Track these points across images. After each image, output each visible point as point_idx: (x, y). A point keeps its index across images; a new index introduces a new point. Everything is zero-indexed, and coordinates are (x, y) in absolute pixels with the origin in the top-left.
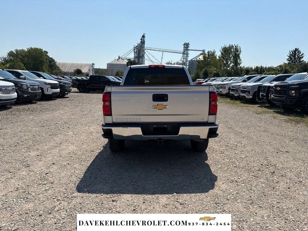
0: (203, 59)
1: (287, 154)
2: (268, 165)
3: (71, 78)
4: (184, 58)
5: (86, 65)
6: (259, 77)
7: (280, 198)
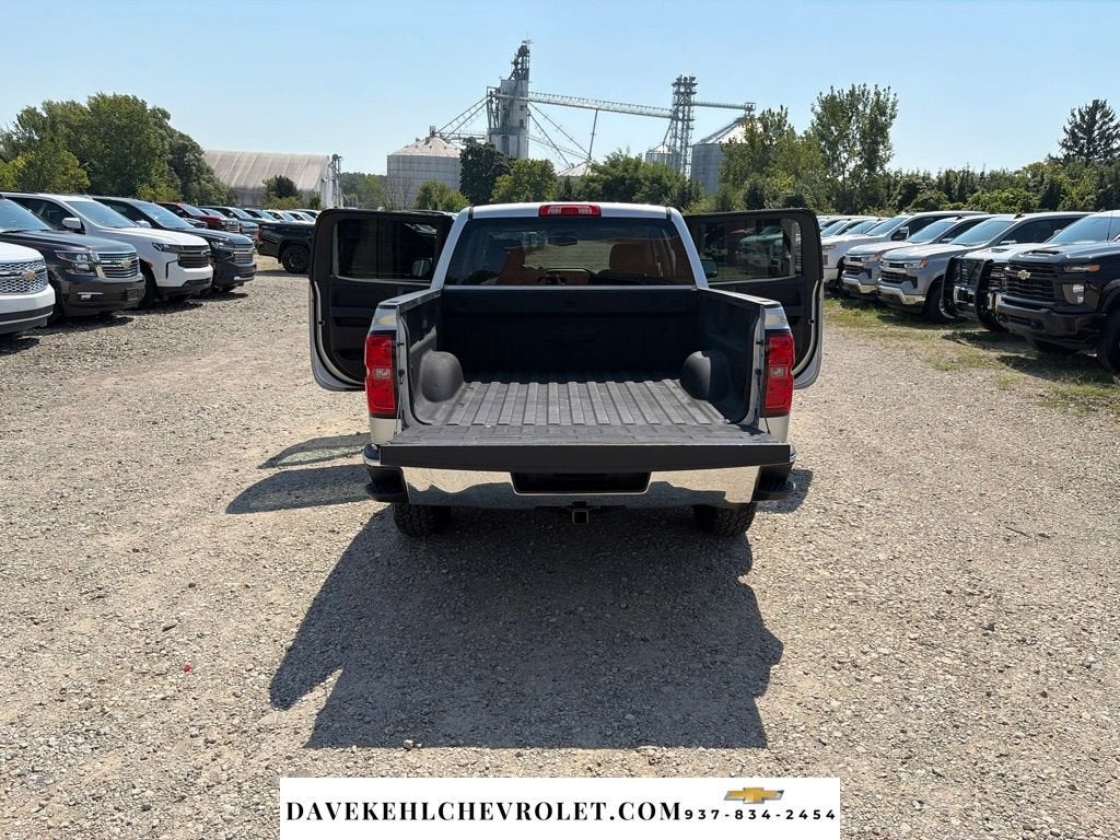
0: (744, 141)
1: (1043, 546)
2: (970, 594)
3: (255, 215)
4: (676, 137)
5: (311, 161)
6: (953, 219)
7: (1009, 736)
